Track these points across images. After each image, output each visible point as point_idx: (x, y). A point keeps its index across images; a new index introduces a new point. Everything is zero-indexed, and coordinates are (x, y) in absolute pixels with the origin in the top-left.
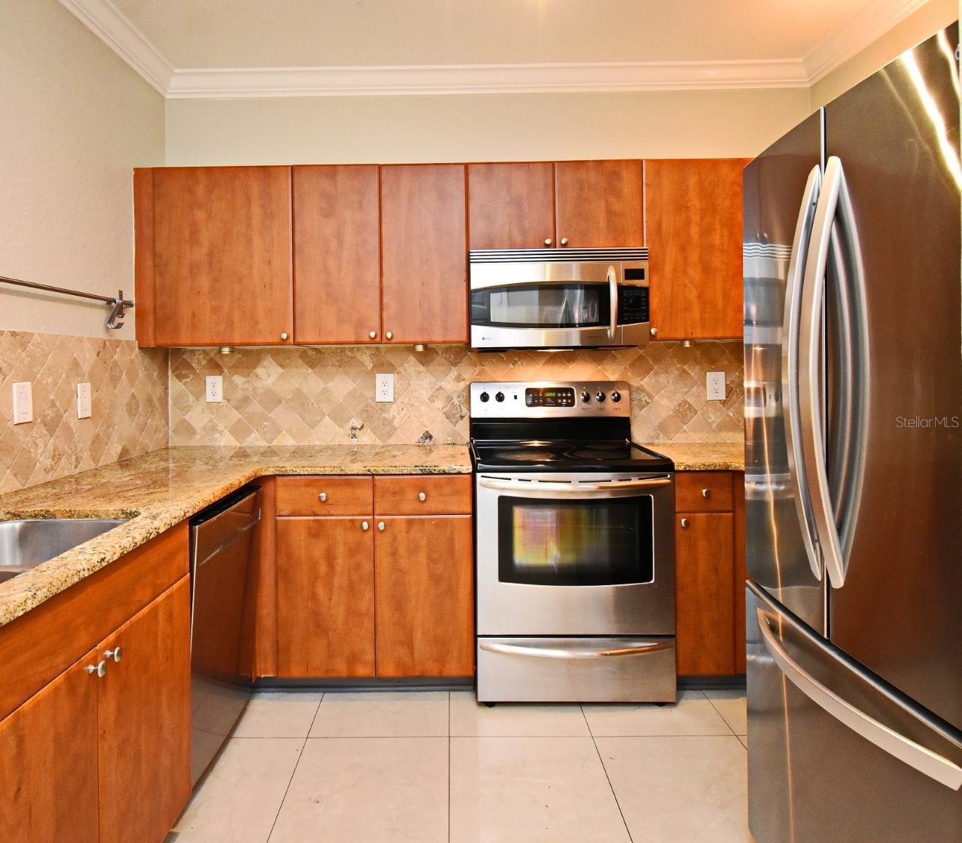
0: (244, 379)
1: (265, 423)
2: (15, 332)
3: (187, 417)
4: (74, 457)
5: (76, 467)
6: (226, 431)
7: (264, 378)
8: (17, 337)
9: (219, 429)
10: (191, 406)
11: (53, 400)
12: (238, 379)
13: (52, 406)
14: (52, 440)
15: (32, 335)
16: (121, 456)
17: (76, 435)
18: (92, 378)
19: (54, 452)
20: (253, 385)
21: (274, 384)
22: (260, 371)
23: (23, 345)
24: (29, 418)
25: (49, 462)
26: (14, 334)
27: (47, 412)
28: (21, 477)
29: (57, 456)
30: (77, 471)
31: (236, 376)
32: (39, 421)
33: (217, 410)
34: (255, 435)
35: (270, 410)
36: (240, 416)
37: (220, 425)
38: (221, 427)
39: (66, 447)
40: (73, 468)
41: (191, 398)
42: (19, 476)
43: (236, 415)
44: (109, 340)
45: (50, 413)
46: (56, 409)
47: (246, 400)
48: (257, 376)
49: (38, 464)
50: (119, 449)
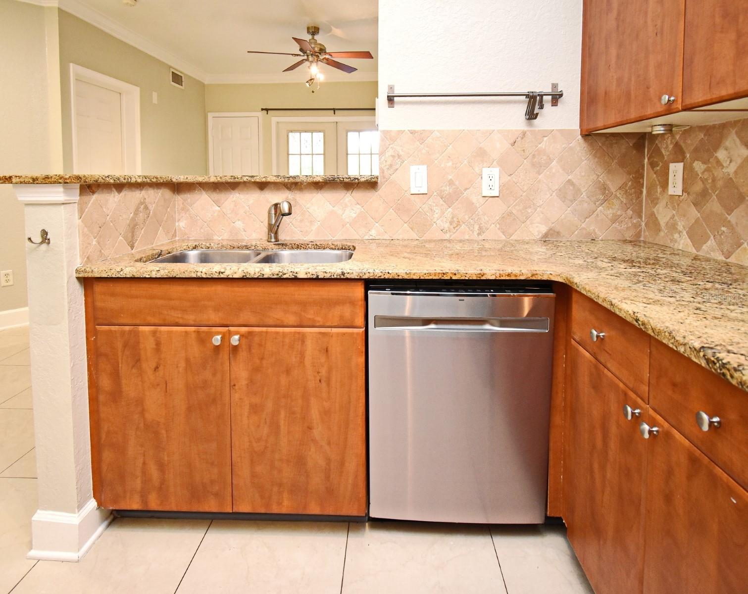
0: (703, 167)
1: (723, 229)
2: (415, 131)
3: (655, 210)
4: (476, 227)
5: (479, 234)
6: (685, 233)
7: (725, 165)
8: (416, 134)
9: (678, 228)
10: (658, 199)
11: (451, 179)
12: (698, 166)
13: (450, 184)
14: (450, 210)
15: (431, 132)
16: (546, 235)
17: (479, 210)
18: (502, 163)
19: (453, 218)
20: (713, 174)
21: (736, 172)
22: (721, 154)
23: (422, 141)
24: (424, 190)
25: (446, 226)
26: (412, 132)
27: (444, 188)
28: (418, 231)
29: (456, 223)
30: (481, 238)
31: (696, 162)
32: (435, 194)
33: (678, 205)
34: (711, 242)
35: (730, 211)
36: (699, 215)
37: (679, 223)
38: (680, 227)
39: (467, 217)
40: (475, 234)
41: (659, 190)
42: (416, 230)
43: (694, 213)
44: (528, 131)
45: (448, 190)
46: (454, 187)
47: (704, 194)
48: (718, 162)
49: (435, 225)
50: (544, 229)
